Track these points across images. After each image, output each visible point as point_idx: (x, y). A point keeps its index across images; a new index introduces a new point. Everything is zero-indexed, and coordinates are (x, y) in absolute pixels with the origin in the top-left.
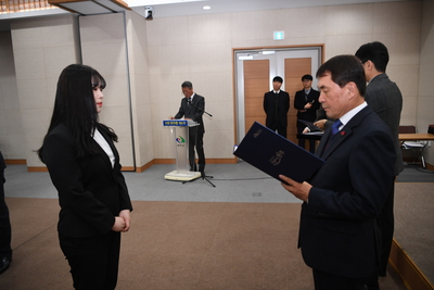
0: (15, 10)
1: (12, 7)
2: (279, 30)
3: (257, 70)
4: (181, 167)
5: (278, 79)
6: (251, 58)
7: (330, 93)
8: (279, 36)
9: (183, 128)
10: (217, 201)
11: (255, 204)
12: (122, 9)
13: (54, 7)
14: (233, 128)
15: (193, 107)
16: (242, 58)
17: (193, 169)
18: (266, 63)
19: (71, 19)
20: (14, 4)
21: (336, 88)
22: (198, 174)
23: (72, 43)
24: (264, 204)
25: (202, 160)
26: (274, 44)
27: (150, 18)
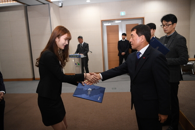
2: (122, 11)
3: (113, 30)
5: (124, 34)
6: (110, 24)
8: (123, 14)
9: (78, 58)
11: (113, 93)
12: (48, 2)
13: (14, 2)
14: (102, 58)
16: (106, 24)
18: (117, 27)
19: (23, 8)
23: (24, 19)
24: (117, 93)
26: (120, 18)
27: (61, 7)
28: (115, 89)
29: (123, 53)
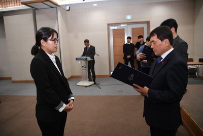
0: (5, 7)
1: (4, 6)
2: (129, 15)
3: (119, 34)
4: (84, 80)
5: (129, 38)
6: (116, 28)
7: (157, 44)
8: (129, 17)
9: (85, 61)
10: (102, 95)
11: (120, 96)
12: (55, 6)
13: (23, 6)
14: (108, 61)
15: (90, 51)
16: (112, 28)
17: (90, 80)
18: (123, 30)
19: (32, 11)
20: (5, 5)
21: (159, 41)
22: (93, 83)
23: (32, 22)
24: (124, 96)
25: (94, 76)
26: (126, 22)
27: (69, 10)
28: (122, 92)
29: (129, 56)
